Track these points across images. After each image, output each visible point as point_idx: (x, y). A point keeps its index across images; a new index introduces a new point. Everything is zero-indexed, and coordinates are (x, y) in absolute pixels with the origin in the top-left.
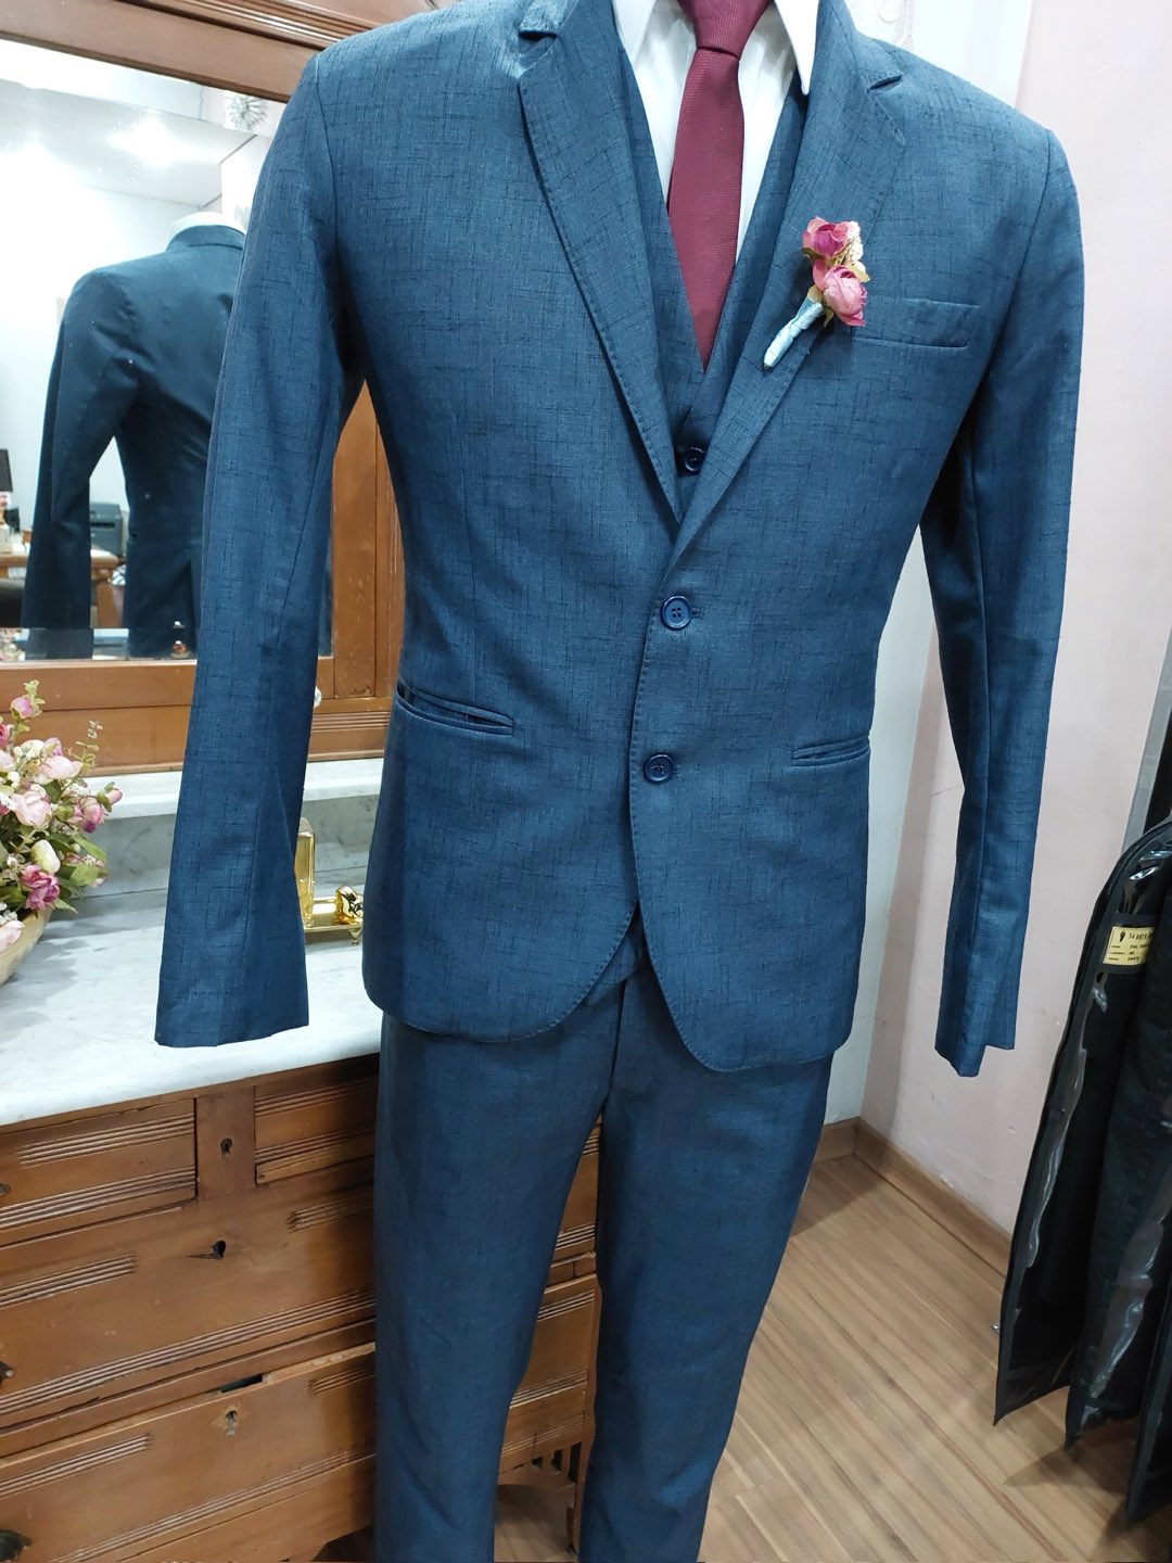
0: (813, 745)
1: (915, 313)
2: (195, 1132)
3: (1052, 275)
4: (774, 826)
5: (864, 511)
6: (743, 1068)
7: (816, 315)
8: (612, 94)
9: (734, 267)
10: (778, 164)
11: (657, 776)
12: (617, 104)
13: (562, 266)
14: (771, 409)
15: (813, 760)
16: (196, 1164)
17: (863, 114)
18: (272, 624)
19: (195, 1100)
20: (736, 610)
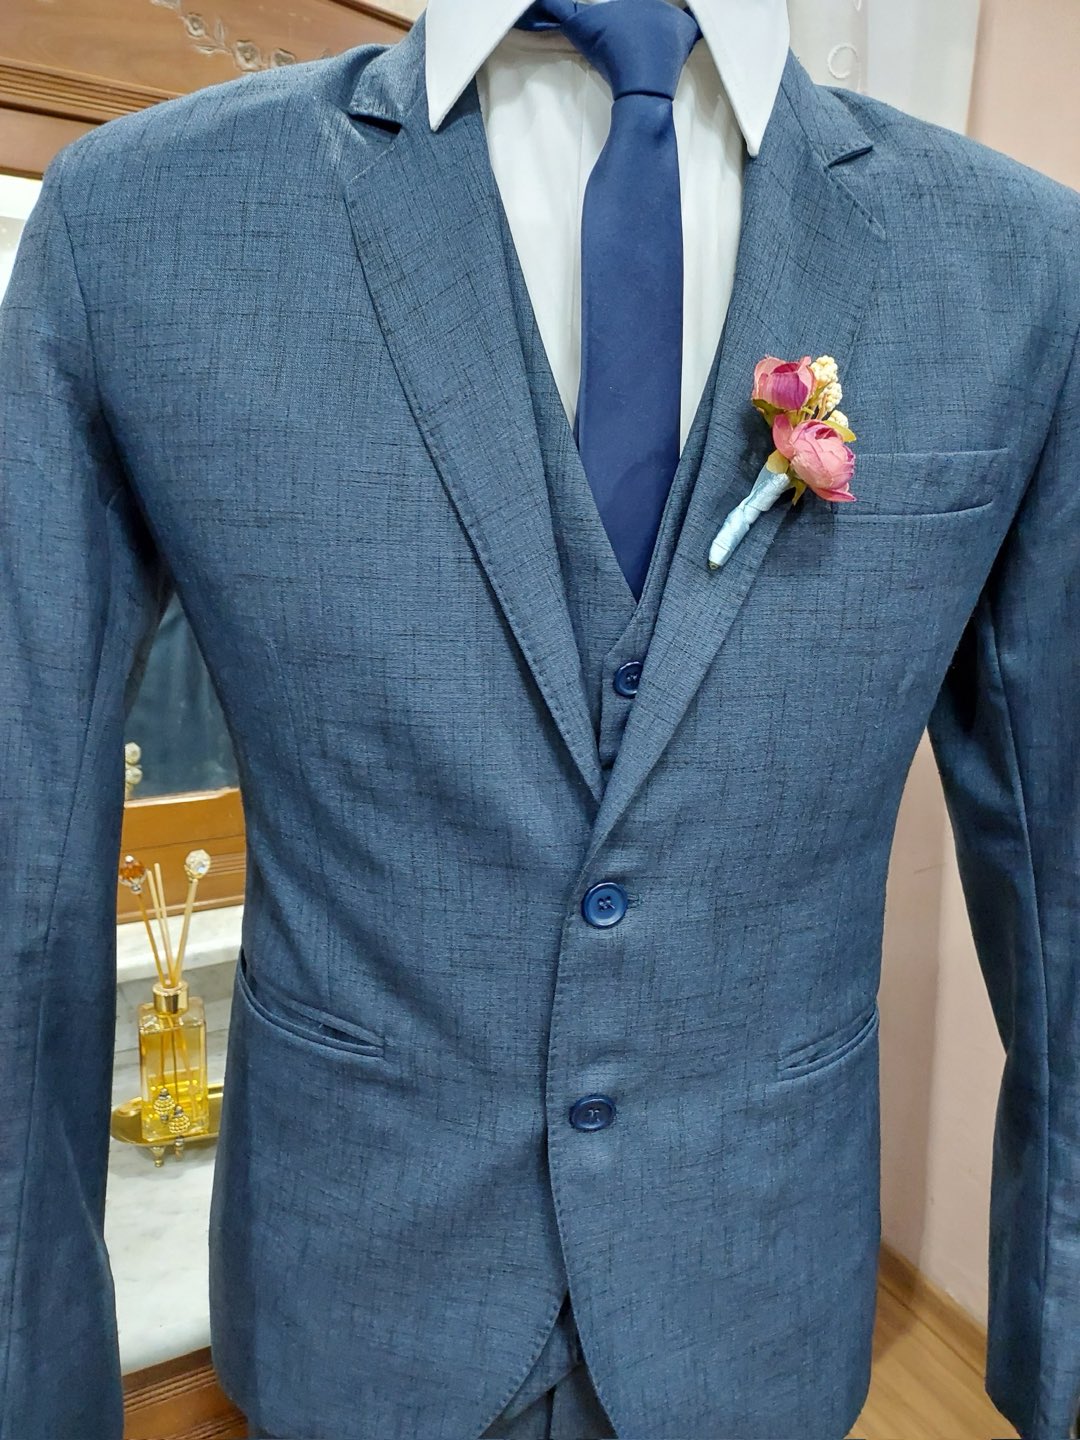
1: (922, 472)
11: (590, 1123)
13: (412, 437)
15: (805, 1065)
17: (822, 202)
20: (688, 894)
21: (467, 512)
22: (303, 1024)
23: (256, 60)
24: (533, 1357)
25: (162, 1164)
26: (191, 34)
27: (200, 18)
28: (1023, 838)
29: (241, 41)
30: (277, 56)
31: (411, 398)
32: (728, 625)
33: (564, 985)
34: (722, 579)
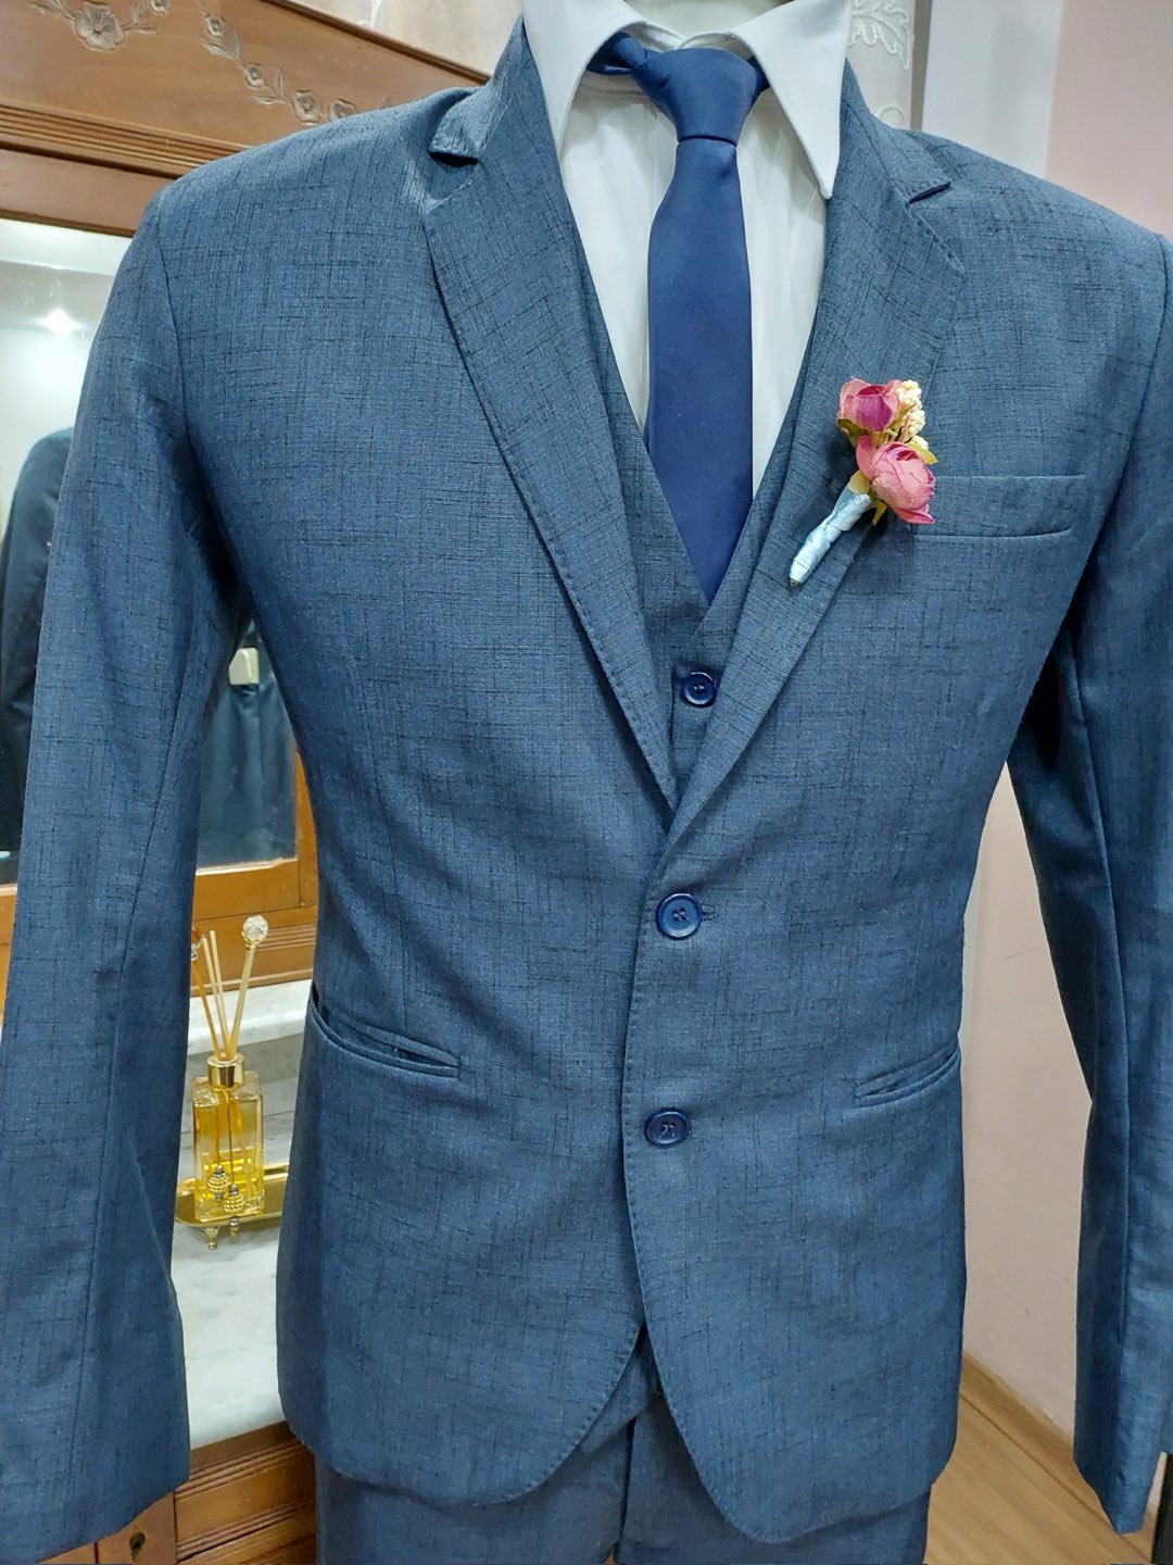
1: (999, 495)
7: (860, 511)
11: (665, 1138)
13: (493, 456)
15: (884, 1095)
17: (904, 236)
18: (115, 940)
20: (764, 907)
21: (546, 528)
22: (376, 1048)
23: (315, 110)
24: (612, 1383)
25: (216, 1246)
26: (249, 84)
27: (259, 68)
28: (1104, 874)
29: (301, 92)
30: (337, 106)
31: (491, 417)
32: (807, 639)
33: (640, 995)
34: (802, 596)
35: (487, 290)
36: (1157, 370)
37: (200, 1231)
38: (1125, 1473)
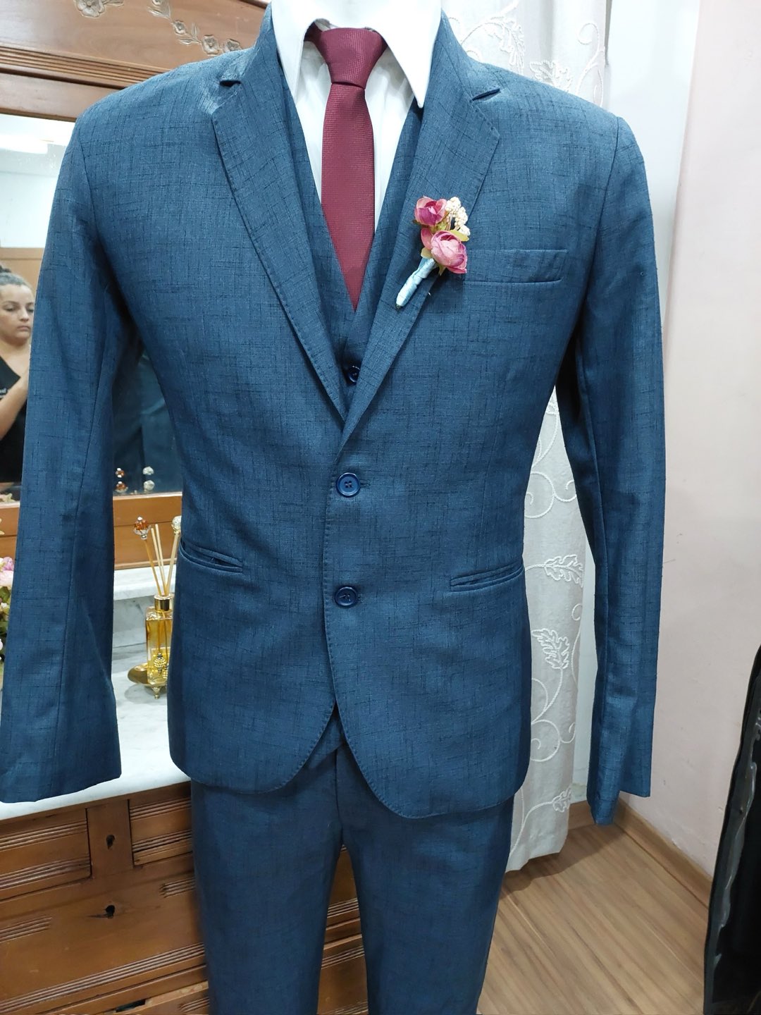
0: (467, 575)
1: (511, 260)
2: (88, 831)
3: (625, 224)
4: (439, 635)
5: (486, 405)
6: (432, 815)
7: (430, 268)
8: (277, 119)
9: (374, 234)
10: (402, 159)
11: (345, 602)
12: (281, 125)
13: (247, 243)
14: (404, 337)
15: (468, 585)
16: (90, 853)
17: (467, 119)
18: (72, 500)
19: (86, 809)
20: (393, 482)
22: (204, 559)
23: (216, 46)
24: (323, 728)
25: (159, 697)
26: (178, 33)
27: (182, 23)
29: (207, 36)
30: (229, 44)
31: (247, 223)
32: (406, 337)
33: (329, 526)
34: (404, 314)
35: (245, 157)
36: (609, 193)
37: (150, 688)
38: (601, 794)
